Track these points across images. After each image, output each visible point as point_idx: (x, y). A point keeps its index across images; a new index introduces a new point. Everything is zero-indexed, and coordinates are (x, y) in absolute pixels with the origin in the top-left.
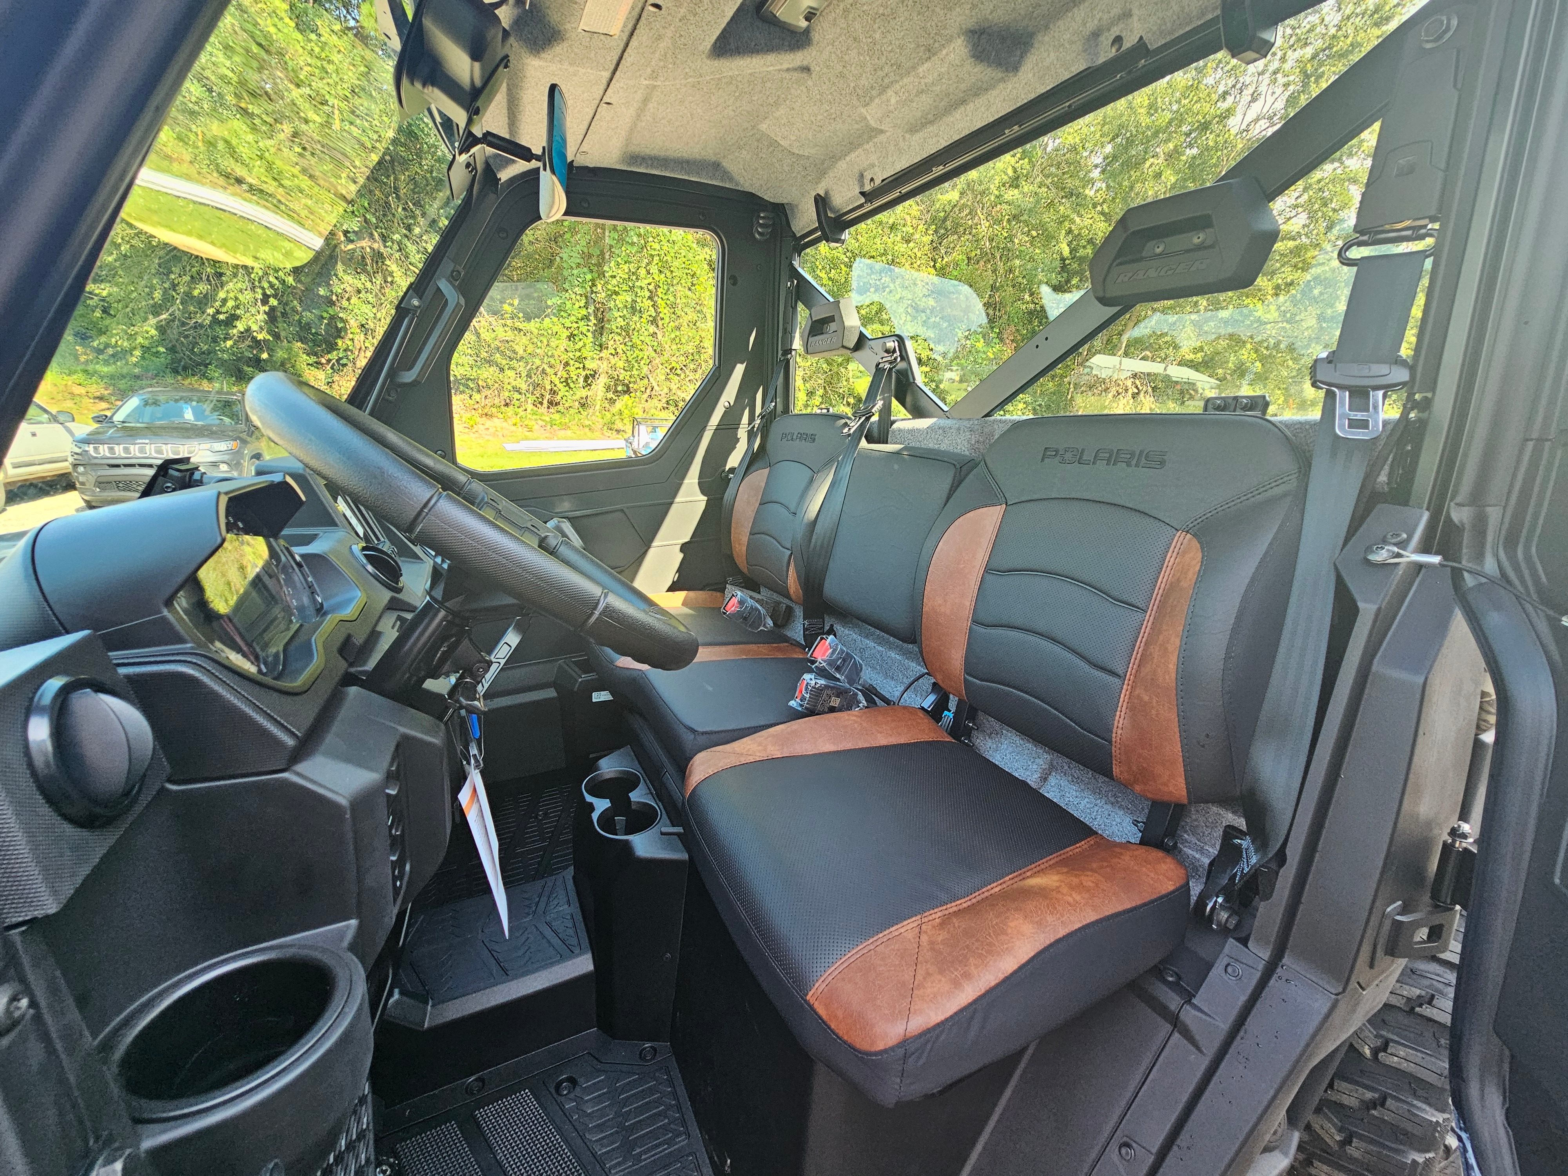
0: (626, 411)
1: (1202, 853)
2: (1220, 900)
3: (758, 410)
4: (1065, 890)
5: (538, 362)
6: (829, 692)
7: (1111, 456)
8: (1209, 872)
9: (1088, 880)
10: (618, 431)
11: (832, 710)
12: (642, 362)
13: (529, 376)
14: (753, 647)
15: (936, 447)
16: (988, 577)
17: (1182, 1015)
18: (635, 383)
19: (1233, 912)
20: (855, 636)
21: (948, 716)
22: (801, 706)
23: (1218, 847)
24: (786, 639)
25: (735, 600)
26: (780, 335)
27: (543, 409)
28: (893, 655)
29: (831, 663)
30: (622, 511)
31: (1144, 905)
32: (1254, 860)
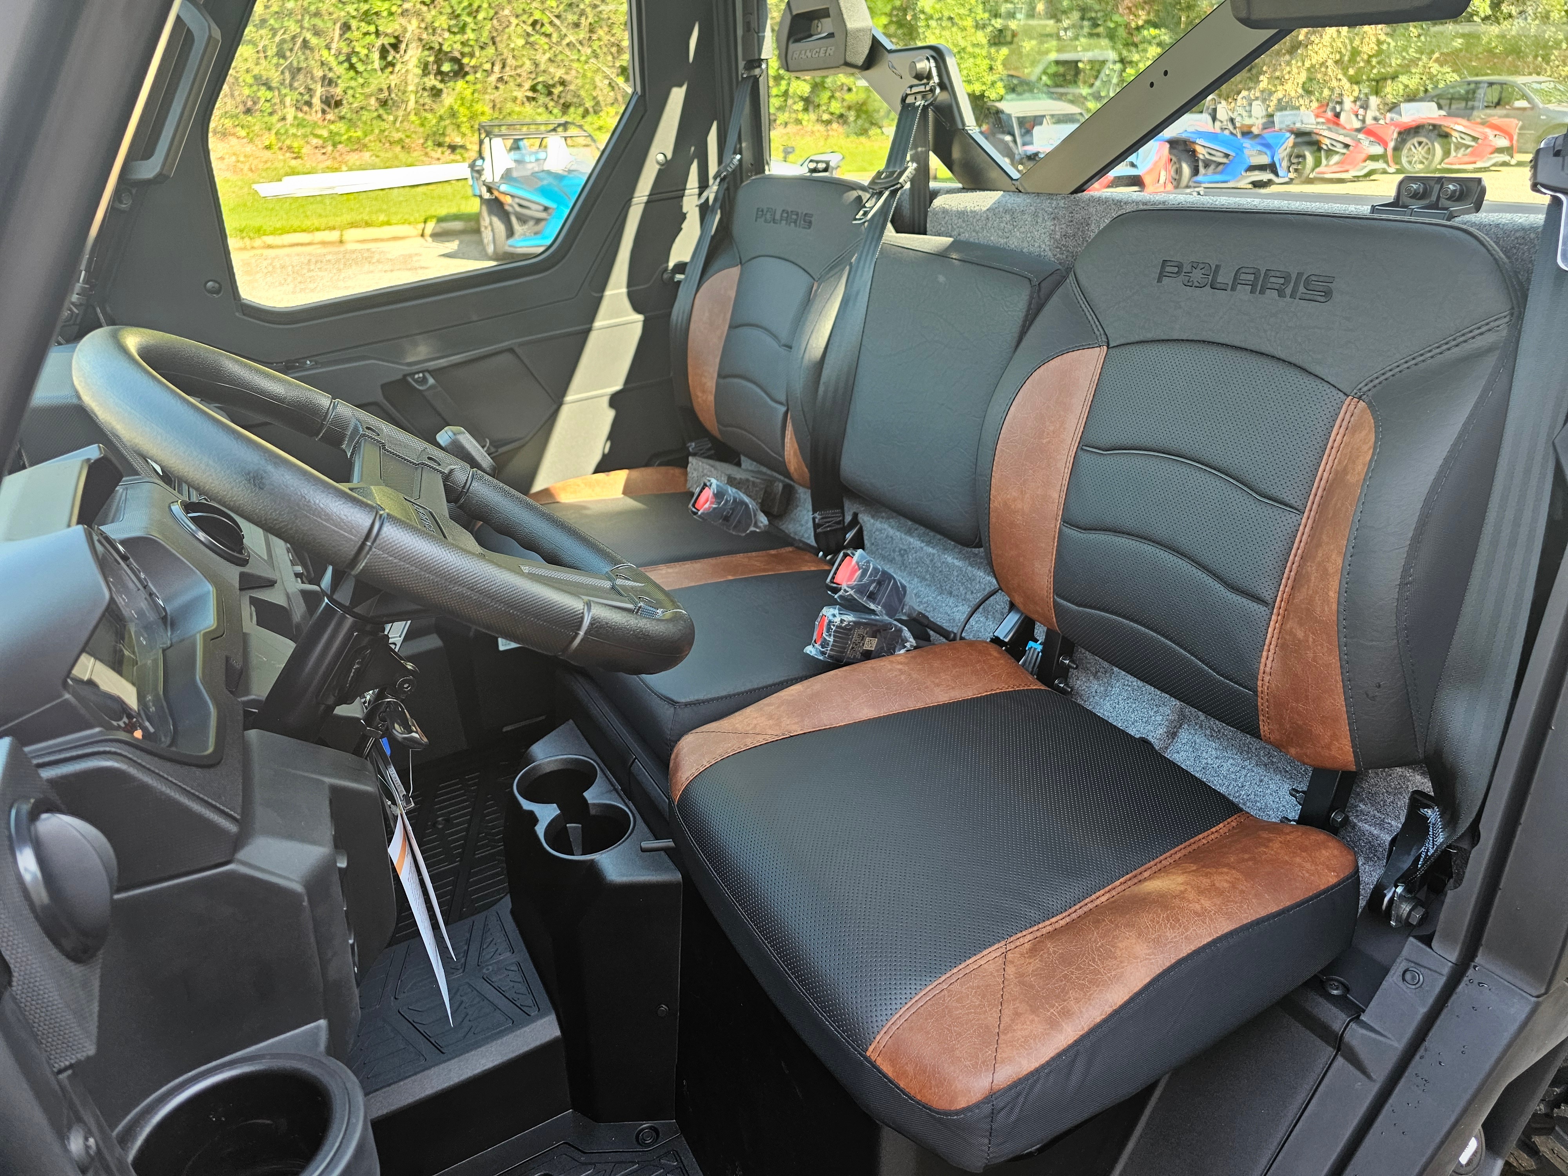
0: (462, 110)
1: (1382, 828)
2: (1399, 890)
3: (713, 167)
4: (1191, 895)
5: (294, 28)
6: (861, 631)
7: (1256, 279)
8: (1390, 850)
9: (1222, 880)
10: (453, 148)
11: (868, 656)
12: (481, 16)
13: (281, 54)
14: (740, 558)
15: (1002, 241)
16: (1084, 457)
17: (1347, 1037)
18: (472, 55)
19: (1418, 903)
20: (891, 532)
21: (1035, 647)
22: (823, 653)
23: (1403, 820)
24: (786, 541)
25: (708, 493)
26: (740, 32)
27: (315, 115)
28: (950, 559)
29: (860, 589)
30: (511, 350)
31: (1298, 905)
32: (1440, 839)
